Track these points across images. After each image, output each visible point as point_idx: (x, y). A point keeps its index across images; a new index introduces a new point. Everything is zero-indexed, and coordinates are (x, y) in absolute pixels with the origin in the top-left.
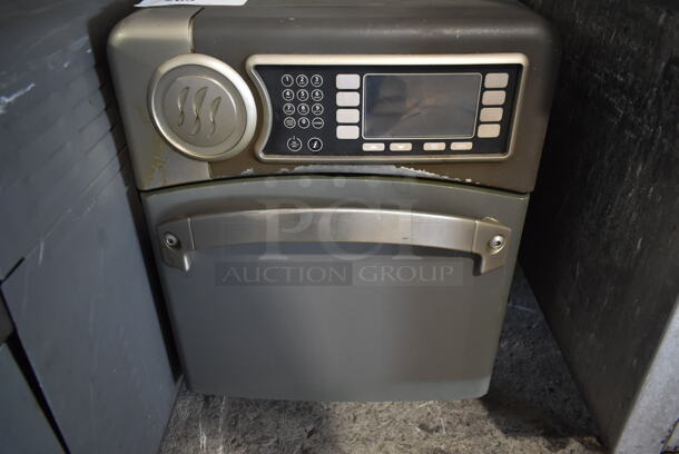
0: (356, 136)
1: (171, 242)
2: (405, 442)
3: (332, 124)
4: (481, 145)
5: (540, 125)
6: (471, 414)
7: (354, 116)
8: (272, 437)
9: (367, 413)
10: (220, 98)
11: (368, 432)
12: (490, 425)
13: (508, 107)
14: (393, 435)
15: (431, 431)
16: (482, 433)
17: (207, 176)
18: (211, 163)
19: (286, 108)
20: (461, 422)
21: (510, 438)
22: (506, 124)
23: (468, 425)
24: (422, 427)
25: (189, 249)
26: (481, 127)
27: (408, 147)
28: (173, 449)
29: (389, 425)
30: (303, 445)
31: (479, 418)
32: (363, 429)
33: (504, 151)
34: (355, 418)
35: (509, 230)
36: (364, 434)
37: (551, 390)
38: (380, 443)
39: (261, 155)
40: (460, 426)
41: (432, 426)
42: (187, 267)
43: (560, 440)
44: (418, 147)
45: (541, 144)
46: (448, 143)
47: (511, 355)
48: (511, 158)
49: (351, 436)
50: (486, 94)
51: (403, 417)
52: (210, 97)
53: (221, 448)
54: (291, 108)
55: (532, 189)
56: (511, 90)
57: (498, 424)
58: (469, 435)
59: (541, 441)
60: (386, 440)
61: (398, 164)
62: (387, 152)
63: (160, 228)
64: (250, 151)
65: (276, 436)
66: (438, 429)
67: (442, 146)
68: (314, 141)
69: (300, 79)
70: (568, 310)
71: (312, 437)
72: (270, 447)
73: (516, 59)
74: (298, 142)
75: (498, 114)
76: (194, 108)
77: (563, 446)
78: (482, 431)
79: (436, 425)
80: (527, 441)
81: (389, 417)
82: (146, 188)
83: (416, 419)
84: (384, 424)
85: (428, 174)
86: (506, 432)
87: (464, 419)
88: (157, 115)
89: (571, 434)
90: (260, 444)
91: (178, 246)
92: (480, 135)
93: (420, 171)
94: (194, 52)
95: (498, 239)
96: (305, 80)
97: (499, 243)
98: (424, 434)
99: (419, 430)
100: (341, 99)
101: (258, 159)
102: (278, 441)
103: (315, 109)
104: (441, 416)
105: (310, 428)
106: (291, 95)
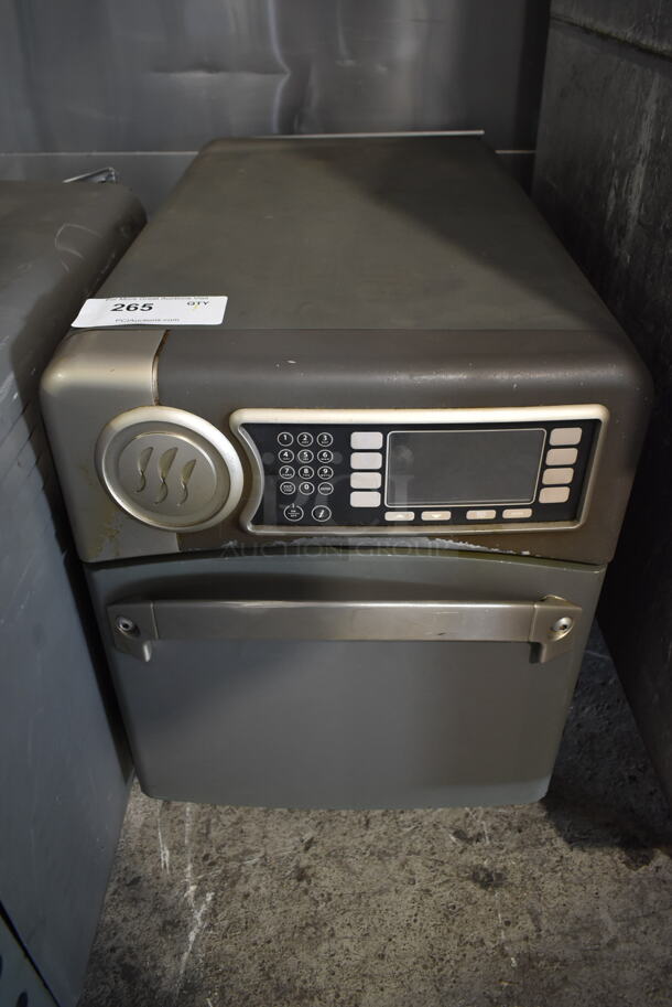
0: (377, 503)
1: (126, 626)
2: (436, 857)
3: (345, 489)
4: (543, 512)
5: (622, 487)
6: (523, 815)
7: (375, 480)
8: (259, 851)
9: (383, 815)
10: (195, 461)
11: (385, 843)
12: (549, 831)
13: (581, 468)
14: (419, 847)
15: (470, 841)
16: (538, 843)
17: (175, 548)
18: (181, 535)
19: (284, 471)
20: (510, 826)
21: (575, 851)
22: (577, 487)
23: (520, 831)
24: (459, 834)
25: (151, 637)
26: (543, 491)
27: (446, 516)
28: (126, 869)
29: (413, 832)
30: (298, 862)
31: (535, 821)
32: (379, 838)
33: (574, 517)
34: (368, 822)
35: (579, 609)
36: (381, 845)
37: (633, 778)
38: (402, 856)
39: (250, 528)
40: (509, 833)
41: (471, 833)
42: (148, 657)
43: (642, 853)
44: (459, 516)
45: (624, 507)
46: (500, 510)
47: (579, 726)
48: (582, 527)
49: (363, 849)
50: (552, 453)
51: (431, 820)
52: (181, 460)
53: (189, 867)
54: (290, 472)
55: (610, 558)
56: (585, 448)
57: (559, 829)
58: (522, 846)
59: (617, 854)
60: (410, 853)
61: (433, 537)
62: (418, 522)
63: (110, 609)
64: (235, 521)
65: (262, 849)
66: (479, 837)
67: (491, 514)
68: (320, 509)
69: (302, 437)
70: (657, 697)
71: (311, 851)
72: (254, 865)
73: (592, 412)
74: (298, 510)
75: (567, 475)
76: (160, 471)
77: (646, 861)
78: (538, 840)
79: (476, 832)
80: (598, 854)
81: (414, 821)
82: (93, 560)
83: (449, 823)
84: (408, 830)
85: (472, 546)
86: (571, 842)
87: (515, 823)
88: (109, 477)
89: (657, 844)
90: (241, 861)
91: (135, 631)
92: (543, 500)
93: (461, 544)
94: (159, 403)
95: (564, 621)
96: (309, 438)
97: (565, 627)
98: (460, 845)
99: (453, 838)
100: (357, 461)
101: (244, 531)
102: (264, 857)
103: (322, 472)
104: (483, 819)
105: (307, 837)
106: (290, 456)
